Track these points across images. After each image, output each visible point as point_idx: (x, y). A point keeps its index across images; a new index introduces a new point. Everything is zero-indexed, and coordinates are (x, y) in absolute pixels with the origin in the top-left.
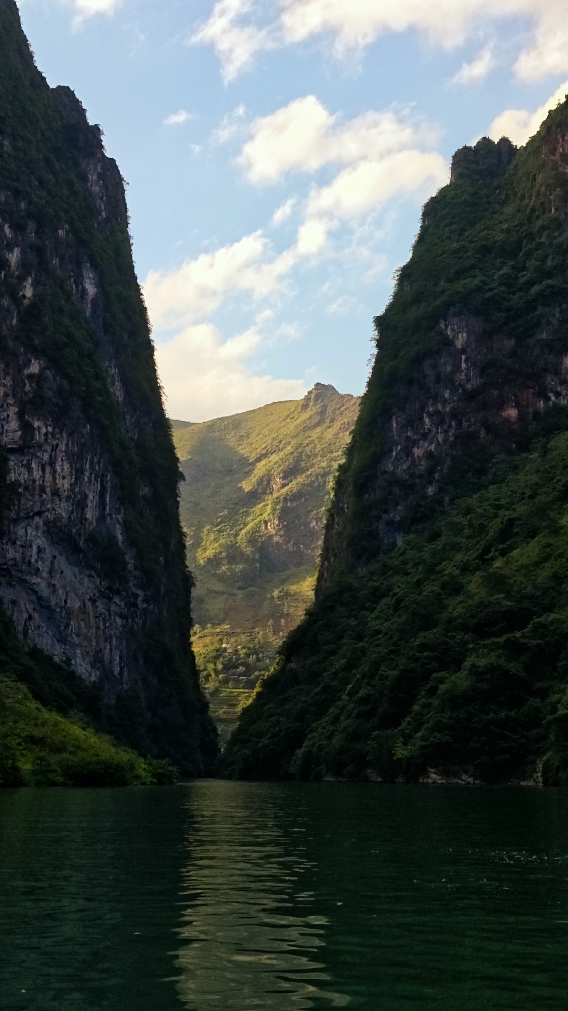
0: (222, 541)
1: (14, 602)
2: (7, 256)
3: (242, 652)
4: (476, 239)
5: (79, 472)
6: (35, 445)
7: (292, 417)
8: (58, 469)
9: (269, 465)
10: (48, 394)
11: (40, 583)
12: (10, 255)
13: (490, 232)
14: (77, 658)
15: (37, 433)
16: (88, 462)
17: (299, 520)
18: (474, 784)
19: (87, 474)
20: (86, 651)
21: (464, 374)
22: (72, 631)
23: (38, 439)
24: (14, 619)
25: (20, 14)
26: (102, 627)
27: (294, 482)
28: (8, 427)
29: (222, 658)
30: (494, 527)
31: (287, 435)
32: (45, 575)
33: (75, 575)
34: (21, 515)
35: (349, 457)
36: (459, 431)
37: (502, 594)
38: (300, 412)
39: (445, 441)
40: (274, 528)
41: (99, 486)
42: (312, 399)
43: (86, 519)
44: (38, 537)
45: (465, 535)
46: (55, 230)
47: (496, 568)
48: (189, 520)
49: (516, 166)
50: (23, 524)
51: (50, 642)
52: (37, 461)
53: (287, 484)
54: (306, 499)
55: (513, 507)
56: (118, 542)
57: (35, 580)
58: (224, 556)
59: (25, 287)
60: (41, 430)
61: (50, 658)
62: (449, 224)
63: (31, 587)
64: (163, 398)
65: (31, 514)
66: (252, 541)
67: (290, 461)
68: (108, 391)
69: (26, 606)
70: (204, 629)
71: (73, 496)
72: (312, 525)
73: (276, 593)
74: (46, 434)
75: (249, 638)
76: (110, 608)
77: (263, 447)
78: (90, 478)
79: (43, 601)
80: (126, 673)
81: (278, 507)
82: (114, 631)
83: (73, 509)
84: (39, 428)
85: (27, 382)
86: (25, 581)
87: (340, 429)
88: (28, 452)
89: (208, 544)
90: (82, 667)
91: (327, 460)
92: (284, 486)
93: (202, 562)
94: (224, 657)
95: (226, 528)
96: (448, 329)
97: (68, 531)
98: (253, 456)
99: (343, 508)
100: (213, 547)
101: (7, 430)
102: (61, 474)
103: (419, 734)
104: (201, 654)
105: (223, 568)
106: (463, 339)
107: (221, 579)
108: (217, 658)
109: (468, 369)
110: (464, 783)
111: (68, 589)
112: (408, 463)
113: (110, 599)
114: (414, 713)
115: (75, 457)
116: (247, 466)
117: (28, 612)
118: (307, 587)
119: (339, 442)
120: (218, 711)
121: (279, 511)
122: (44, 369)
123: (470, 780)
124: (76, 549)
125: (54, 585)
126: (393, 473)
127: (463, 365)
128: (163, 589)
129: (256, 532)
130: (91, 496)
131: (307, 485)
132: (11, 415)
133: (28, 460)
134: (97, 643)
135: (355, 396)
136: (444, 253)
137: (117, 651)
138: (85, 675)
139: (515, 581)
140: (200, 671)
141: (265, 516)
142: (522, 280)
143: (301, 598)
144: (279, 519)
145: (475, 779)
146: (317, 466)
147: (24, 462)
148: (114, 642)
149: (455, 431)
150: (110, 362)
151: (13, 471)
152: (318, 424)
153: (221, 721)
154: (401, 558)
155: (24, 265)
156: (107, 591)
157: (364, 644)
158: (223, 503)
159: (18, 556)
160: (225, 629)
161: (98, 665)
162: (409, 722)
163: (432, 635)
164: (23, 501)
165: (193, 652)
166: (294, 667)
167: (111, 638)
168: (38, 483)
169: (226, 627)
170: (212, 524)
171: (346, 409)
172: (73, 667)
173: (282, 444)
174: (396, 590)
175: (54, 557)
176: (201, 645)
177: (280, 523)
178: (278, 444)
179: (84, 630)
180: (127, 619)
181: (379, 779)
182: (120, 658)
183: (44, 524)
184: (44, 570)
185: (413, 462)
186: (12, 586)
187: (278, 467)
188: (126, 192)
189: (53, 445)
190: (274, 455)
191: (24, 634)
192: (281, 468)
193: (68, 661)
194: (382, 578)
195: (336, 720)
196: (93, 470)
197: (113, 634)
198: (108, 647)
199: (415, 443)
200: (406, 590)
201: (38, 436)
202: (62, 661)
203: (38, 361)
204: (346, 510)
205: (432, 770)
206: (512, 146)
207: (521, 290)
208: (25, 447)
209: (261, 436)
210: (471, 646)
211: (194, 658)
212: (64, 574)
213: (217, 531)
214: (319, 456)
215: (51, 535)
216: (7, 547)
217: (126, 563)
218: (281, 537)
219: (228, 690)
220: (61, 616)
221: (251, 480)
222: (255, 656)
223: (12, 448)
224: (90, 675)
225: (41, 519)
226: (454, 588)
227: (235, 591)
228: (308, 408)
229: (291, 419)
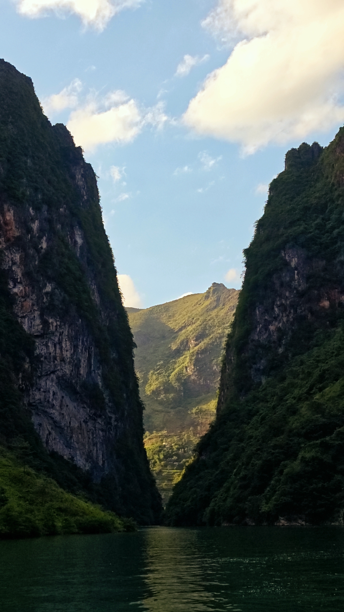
0: (160, 380)
1: (40, 425)
2: (31, 225)
3: (175, 448)
4: (300, 203)
5: (76, 347)
6: (50, 333)
7: (199, 303)
8: (64, 345)
9: (187, 332)
10: (57, 303)
11: (55, 413)
12: (33, 225)
13: (309, 198)
14: (77, 456)
15: (51, 326)
16: (81, 341)
17: (206, 365)
18: (306, 525)
19: (80, 348)
20: (83, 452)
21: (297, 282)
22: (74, 440)
23: (51, 329)
24: (40, 434)
25: (34, 86)
26: (91, 437)
27: (202, 343)
28: (35, 323)
29: (163, 451)
30: (317, 373)
31: (197, 314)
32: (58, 408)
33: (75, 407)
34: (43, 373)
35: (233, 329)
36: (295, 315)
37: (319, 414)
38: (204, 301)
39: (287, 321)
40: (191, 371)
41: (87, 354)
42: (211, 292)
43: (80, 374)
44: (54, 386)
45: (300, 378)
46: (58, 209)
47: (316, 399)
48: (140, 367)
49: (323, 160)
50: (44, 379)
51: (61, 447)
52: (51, 342)
53: (199, 344)
54: (210, 353)
55: (326, 361)
56: (99, 386)
57: (52, 411)
58: (162, 389)
59: (42, 243)
60: (53, 324)
61: (62, 457)
62: (285, 195)
63: (50, 415)
64: (123, 300)
65: (49, 373)
66: (178, 379)
67: (199, 330)
68: (91, 299)
69: (47, 426)
70: (152, 434)
71: (72, 361)
72: (214, 368)
73: (194, 411)
74: (56, 326)
75: (179, 438)
76: (95, 426)
77: (183, 322)
78: (82, 350)
79: (57, 423)
80: (106, 464)
81: (193, 358)
82: (98, 440)
83: (73, 369)
84: (52, 323)
85: (45, 297)
86: (46, 412)
87: (229, 309)
88: (46, 337)
89: (152, 382)
90: (80, 462)
91: (221, 329)
92: (196, 345)
93: (148, 393)
94: (164, 451)
95: (162, 372)
96: (287, 256)
97: (70, 382)
98: (177, 328)
99: (231, 360)
100: (155, 383)
101: (34, 325)
102: (66, 349)
103: (274, 498)
104: (150, 449)
105: (162, 396)
106: (295, 261)
107: (161, 403)
108: (160, 451)
109: (299, 279)
110: (299, 525)
111: (71, 416)
112: (267, 335)
113: (95, 420)
114: (271, 485)
115: (73, 338)
116: (173, 334)
117: (48, 430)
118: (212, 405)
119: (229, 318)
120: (162, 485)
121: (194, 360)
122: (54, 289)
123: (304, 523)
124: (75, 392)
125: (63, 414)
126: (258, 341)
127: (296, 277)
128: (126, 413)
129: (180, 374)
130: (82, 361)
131: (211, 344)
132: (36, 316)
133: (46, 342)
134: (89, 447)
135: (237, 289)
136: (282, 211)
137: (100, 451)
138: (83, 466)
139: (327, 407)
140: (150, 460)
141: (186, 364)
142: (328, 226)
143: (209, 413)
144: (194, 365)
145: (306, 522)
146: (216, 332)
147: (44, 343)
148: (98, 446)
149: (293, 315)
150: (92, 282)
151: (38, 348)
152: (215, 307)
153: (164, 490)
154: (264, 393)
155: (41, 230)
156: (94, 416)
157: (243, 444)
158: (160, 356)
159: (42, 397)
160: (164, 433)
161: (90, 460)
162: (269, 490)
163: (281, 439)
164: (44, 366)
165: (145, 449)
166: (204, 459)
167: (97, 443)
168: (52, 354)
169: (165, 432)
170: (154, 369)
171: (231, 298)
172: (75, 461)
173: (194, 320)
174: (261, 412)
175: (63, 397)
176: (150, 444)
177: (194, 367)
178: (192, 320)
179: (81, 440)
180: (106, 432)
181: (254, 524)
182: (103, 455)
183: (57, 378)
184: (57, 405)
185: (270, 334)
186: (38, 415)
187: (192, 334)
188: (97, 182)
189: (60, 332)
190: (190, 327)
191: (46, 443)
192: (194, 335)
193: (72, 459)
194: (253, 404)
195: (228, 489)
196: (83, 345)
197: (98, 441)
198: (95, 449)
199: (270, 323)
200: (267, 412)
201: (51, 328)
202: (69, 458)
203: (50, 284)
204: (233, 361)
205: (282, 518)
206: (320, 147)
207: (327, 232)
208: (44, 334)
209: (181, 315)
210: (303, 445)
211: (145, 452)
212: (68, 407)
213: (157, 374)
214: (217, 327)
215: (60, 384)
216: (36, 393)
217: (104, 399)
218: (196, 376)
219: (167, 471)
220: (67, 431)
221: (176, 342)
222: (183, 450)
223: (37, 335)
224: (85, 466)
225: (55, 375)
226: (293, 411)
227: (170, 410)
228: (209, 298)
229: (199, 304)
